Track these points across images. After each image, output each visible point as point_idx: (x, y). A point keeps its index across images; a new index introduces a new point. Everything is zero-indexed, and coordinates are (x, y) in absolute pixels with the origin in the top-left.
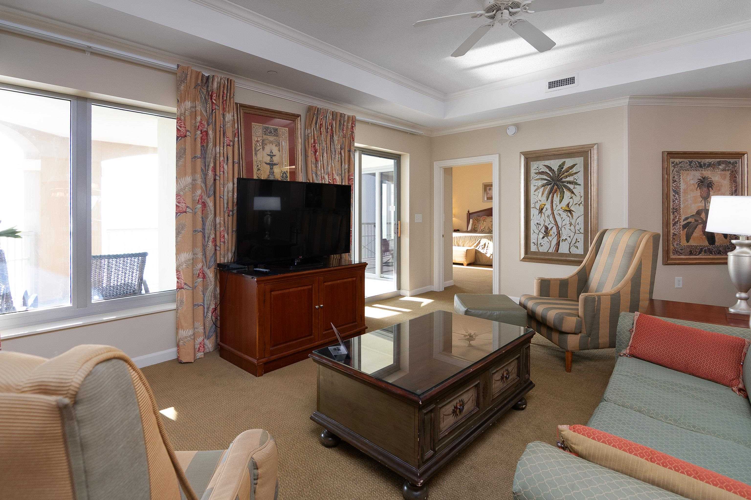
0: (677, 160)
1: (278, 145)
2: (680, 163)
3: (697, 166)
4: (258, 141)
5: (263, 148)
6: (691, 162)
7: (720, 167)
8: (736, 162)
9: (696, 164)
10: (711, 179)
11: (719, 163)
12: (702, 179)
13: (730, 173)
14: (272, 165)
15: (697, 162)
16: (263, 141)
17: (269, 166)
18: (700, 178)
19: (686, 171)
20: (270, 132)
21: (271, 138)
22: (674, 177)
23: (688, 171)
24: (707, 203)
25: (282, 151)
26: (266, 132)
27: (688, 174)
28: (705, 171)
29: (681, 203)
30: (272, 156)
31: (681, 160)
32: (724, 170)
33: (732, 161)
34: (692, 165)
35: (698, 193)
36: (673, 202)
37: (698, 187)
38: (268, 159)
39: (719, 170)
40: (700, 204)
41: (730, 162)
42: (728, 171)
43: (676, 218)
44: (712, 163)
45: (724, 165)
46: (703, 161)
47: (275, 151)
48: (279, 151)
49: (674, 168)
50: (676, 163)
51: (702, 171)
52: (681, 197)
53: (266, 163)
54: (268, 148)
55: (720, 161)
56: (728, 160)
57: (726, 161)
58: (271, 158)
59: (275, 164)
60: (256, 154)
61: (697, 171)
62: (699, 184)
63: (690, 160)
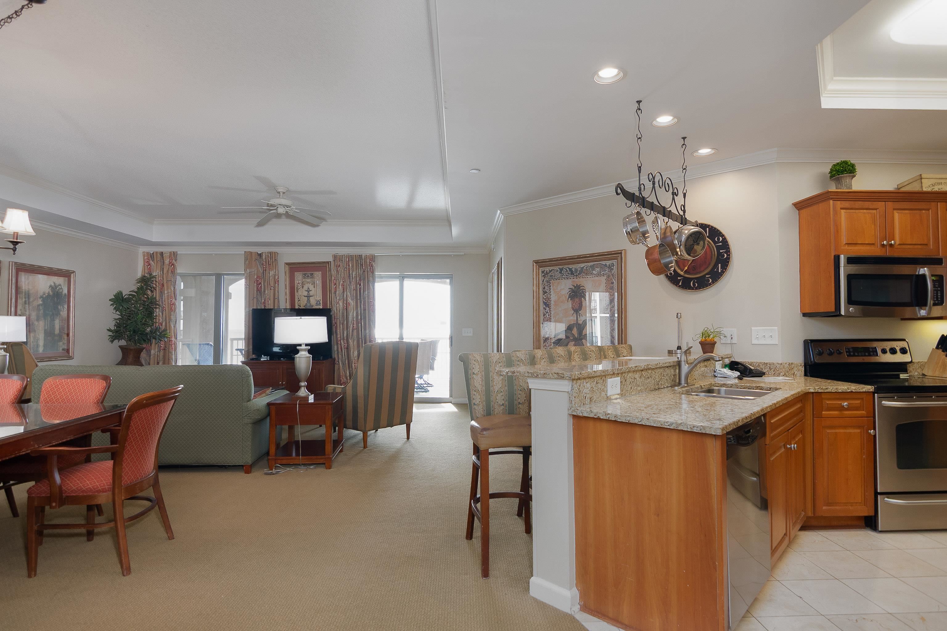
0: (547, 269)
1: (313, 283)
2: (550, 271)
3: (568, 274)
4: (299, 283)
5: (303, 287)
6: (561, 270)
7: (594, 272)
8: (613, 264)
9: (567, 271)
10: (583, 288)
11: (593, 267)
12: (573, 288)
13: (606, 278)
14: (308, 297)
15: (568, 269)
16: (302, 282)
17: (306, 298)
18: (572, 287)
19: (556, 280)
20: (308, 276)
21: (309, 280)
22: (544, 288)
23: (559, 279)
24: (579, 316)
25: (317, 287)
26: (305, 276)
27: (558, 283)
28: (577, 278)
29: (552, 317)
30: (308, 291)
31: (551, 268)
32: (599, 275)
33: (608, 263)
34: (563, 272)
35: (569, 304)
36: (544, 315)
37: (569, 298)
38: (306, 293)
39: (593, 276)
40: (572, 318)
41: (606, 265)
42: (604, 276)
43: (547, 334)
44: (585, 268)
45: (598, 269)
46: (573, 267)
47: (311, 287)
48: (314, 287)
49: (544, 278)
50: (546, 272)
51: (574, 278)
52: (552, 310)
53: (304, 296)
54: (306, 287)
55: (594, 265)
56: (604, 263)
57: (600, 264)
58: (308, 292)
59: (311, 296)
60: (297, 291)
61: (567, 279)
62: (570, 294)
63: (561, 267)
